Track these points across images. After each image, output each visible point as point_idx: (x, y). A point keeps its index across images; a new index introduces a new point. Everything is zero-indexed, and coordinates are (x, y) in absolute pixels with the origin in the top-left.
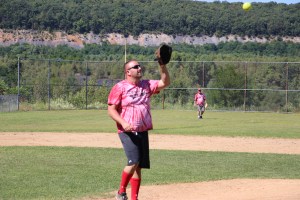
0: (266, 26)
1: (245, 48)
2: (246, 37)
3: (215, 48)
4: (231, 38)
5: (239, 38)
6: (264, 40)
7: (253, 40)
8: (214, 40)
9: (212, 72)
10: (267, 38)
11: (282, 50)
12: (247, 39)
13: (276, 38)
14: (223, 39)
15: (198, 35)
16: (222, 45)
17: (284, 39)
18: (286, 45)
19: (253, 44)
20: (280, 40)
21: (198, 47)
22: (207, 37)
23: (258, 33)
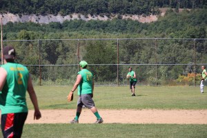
0: (107, 5)
1: (89, 26)
2: (89, 16)
3: (60, 27)
4: (75, 16)
5: (82, 17)
6: (106, 18)
7: (96, 19)
8: (59, 19)
9: (60, 49)
10: (108, 16)
11: (122, 28)
12: (90, 18)
13: (116, 16)
14: (67, 18)
15: (43, 14)
16: (66, 23)
17: (124, 17)
18: (126, 22)
19: (96, 22)
20: (120, 18)
21: (44, 25)
22: (52, 16)
23: (99, 12)
